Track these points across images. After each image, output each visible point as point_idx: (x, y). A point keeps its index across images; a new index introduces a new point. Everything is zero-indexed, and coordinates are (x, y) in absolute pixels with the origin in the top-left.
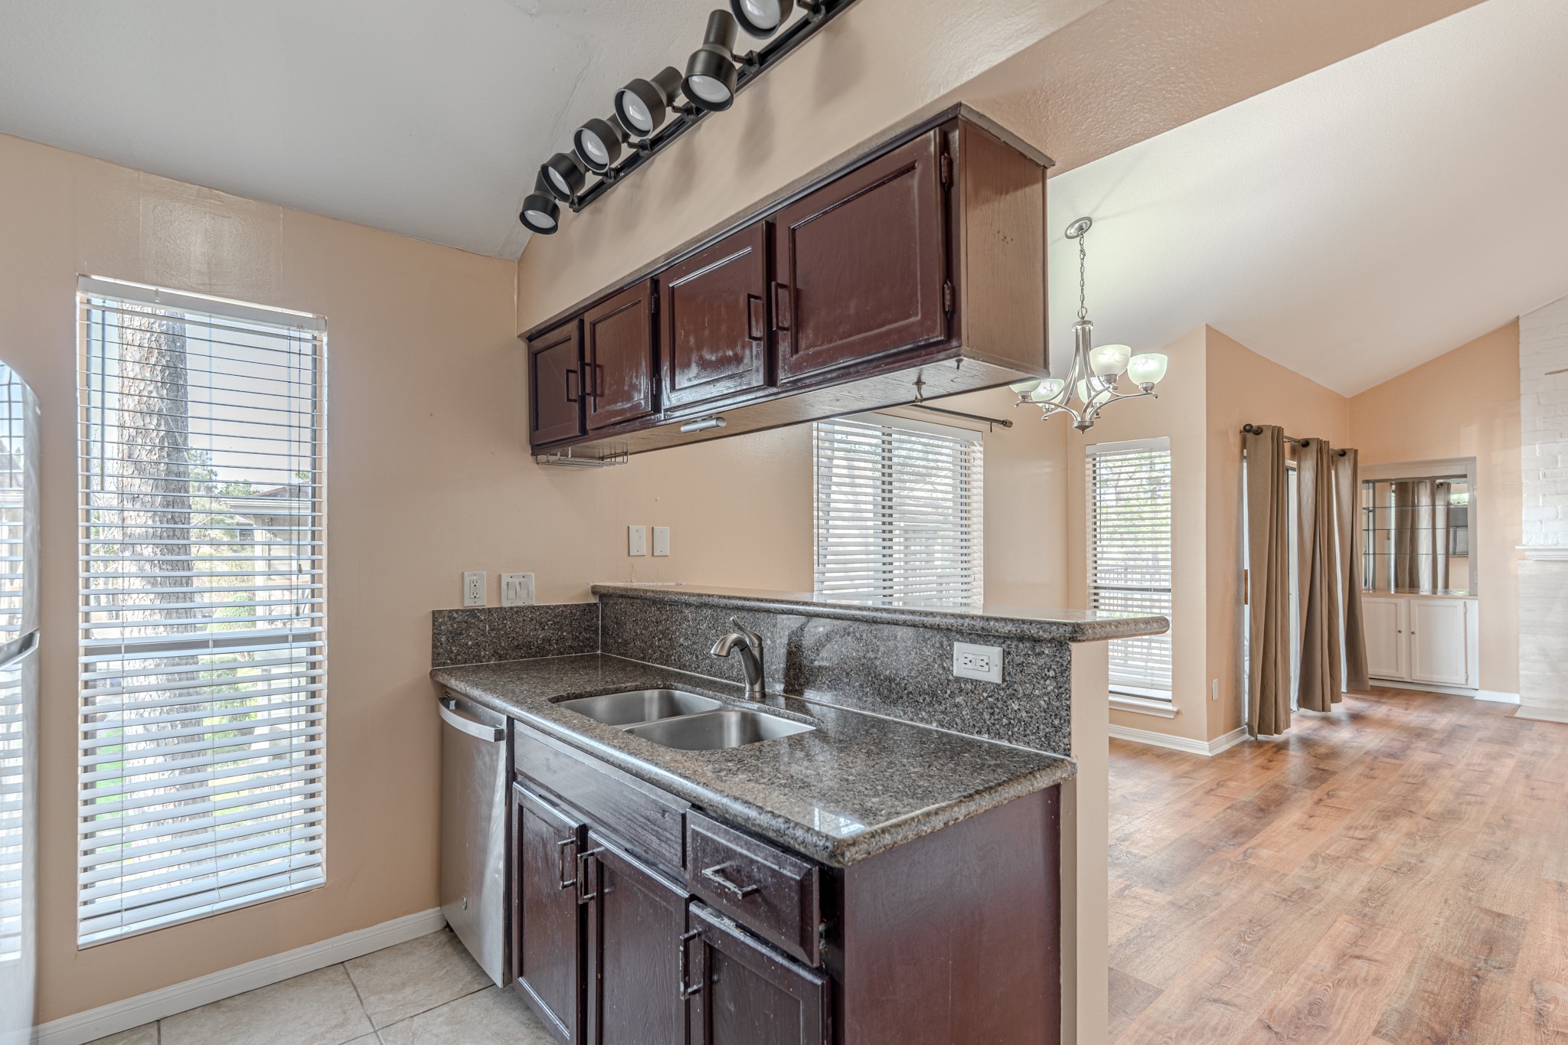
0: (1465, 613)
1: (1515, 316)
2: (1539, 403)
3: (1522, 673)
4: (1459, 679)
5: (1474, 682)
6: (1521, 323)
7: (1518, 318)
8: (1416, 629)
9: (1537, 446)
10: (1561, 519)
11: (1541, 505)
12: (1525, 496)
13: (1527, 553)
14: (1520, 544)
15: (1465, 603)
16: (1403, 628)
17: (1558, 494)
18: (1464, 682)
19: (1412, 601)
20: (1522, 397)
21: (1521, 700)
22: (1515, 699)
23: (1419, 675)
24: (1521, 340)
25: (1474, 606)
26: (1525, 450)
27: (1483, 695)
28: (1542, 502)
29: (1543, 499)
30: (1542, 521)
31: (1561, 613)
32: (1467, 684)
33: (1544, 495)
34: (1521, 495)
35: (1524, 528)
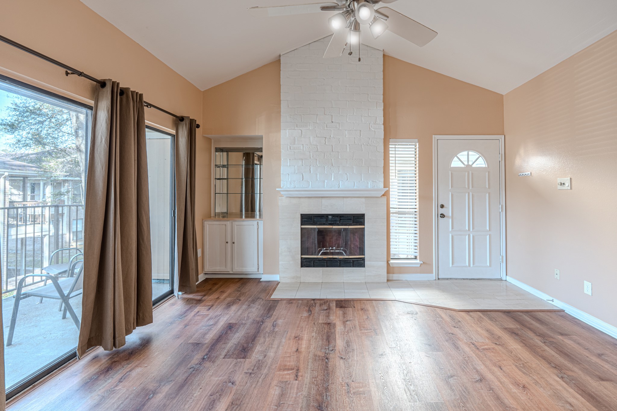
0: (258, 229)
1: (279, 54)
2: (288, 106)
3: (280, 263)
4: (254, 269)
5: (261, 270)
6: (282, 58)
7: (280, 56)
8: (235, 240)
9: (287, 131)
10: (297, 173)
11: (288, 165)
12: (282, 159)
13: (282, 193)
14: (280, 188)
15: (258, 222)
16: (229, 241)
17: (295, 159)
18: (257, 270)
19: (233, 223)
20: (282, 102)
21: (280, 279)
22: (277, 278)
23: (237, 269)
24: (281, 69)
25: (261, 223)
26: (282, 132)
27: (264, 278)
28: (289, 163)
29: (289, 162)
30: (289, 174)
31: (297, 227)
32: (258, 271)
33: (290, 159)
34: (280, 159)
35: (281, 178)
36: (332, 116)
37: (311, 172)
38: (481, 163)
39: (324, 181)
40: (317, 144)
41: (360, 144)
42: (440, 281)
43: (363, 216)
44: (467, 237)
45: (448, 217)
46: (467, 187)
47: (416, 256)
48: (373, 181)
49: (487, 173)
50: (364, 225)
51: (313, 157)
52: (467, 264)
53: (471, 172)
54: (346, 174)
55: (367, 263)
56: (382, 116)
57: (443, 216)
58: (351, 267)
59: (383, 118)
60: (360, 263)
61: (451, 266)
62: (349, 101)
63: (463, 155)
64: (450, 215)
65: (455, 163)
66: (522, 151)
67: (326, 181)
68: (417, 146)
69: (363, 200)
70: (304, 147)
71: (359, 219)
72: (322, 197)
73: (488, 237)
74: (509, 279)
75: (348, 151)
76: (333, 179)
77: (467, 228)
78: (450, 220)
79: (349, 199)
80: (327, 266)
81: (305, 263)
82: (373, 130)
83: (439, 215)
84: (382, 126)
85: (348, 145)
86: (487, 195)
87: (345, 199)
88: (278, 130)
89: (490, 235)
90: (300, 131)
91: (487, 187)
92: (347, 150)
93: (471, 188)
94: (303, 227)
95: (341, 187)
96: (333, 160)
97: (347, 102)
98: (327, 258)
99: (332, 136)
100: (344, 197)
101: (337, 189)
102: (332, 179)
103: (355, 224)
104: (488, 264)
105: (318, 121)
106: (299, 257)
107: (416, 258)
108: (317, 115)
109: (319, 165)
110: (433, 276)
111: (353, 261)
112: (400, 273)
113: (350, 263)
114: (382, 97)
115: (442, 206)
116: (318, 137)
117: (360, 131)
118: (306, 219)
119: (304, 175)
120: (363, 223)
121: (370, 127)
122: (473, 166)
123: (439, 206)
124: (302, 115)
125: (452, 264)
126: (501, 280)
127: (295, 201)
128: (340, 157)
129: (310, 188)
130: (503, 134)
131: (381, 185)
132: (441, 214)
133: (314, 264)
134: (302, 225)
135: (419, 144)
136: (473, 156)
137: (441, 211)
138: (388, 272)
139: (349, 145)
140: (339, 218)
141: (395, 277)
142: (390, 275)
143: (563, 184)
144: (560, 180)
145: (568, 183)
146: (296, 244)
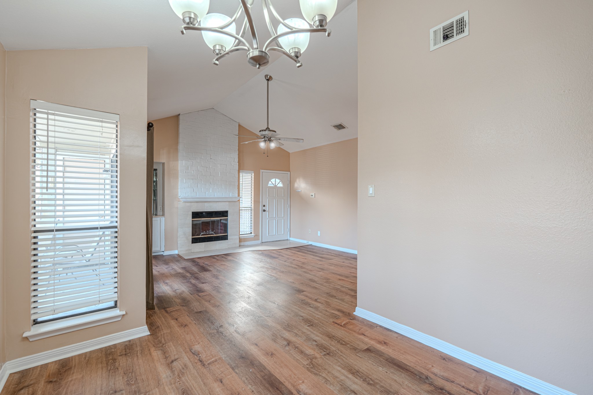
0: (160, 222)
1: (179, 113)
3: (179, 242)
4: (158, 249)
5: (163, 249)
6: (181, 117)
7: (179, 115)
9: (184, 161)
10: (189, 188)
12: (180, 179)
13: (180, 199)
14: (178, 196)
15: (160, 218)
17: (189, 179)
20: (179, 143)
21: (178, 252)
22: (176, 252)
24: (180, 122)
25: (163, 219)
26: (179, 162)
27: (166, 253)
28: (184, 181)
30: (185, 188)
31: (189, 220)
32: (160, 250)
34: (178, 178)
35: (179, 190)
36: (211, 155)
37: (199, 187)
38: (281, 185)
40: (202, 171)
41: (226, 172)
42: (263, 244)
43: (227, 212)
44: (275, 221)
45: (267, 211)
46: (275, 196)
47: (251, 232)
48: (232, 193)
49: (283, 190)
50: (228, 217)
51: (199, 178)
52: (274, 234)
53: (276, 189)
54: (218, 189)
55: (229, 237)
57: (264, 211)
58: (220, 240)
59: (238, 159)
60: (225, 238)
61: (267, 235)
63: (273, 180)
64: (268, 210)
65: (270, 184)
67: (207, 193)
68: (253, 175)
69: (228, 203)
70: (194, 172)
71: (224, 214)
72: (205, 202)
73: (283, 220)
74: (291, 239)
76: (211, 191)
77: (275, 216)
78: (268, 213)
79: (220, 203)
80: (207, 241)
81: (195, 241)
82: (233, 165)
83: (263, 210)
84: (238, 164)
86: (283, 200)
87: (218, 203)
88: (177, 160)
89: (284, 219)
90: (192, 162)
91: (283, 196)
92: (219, 175)
93: (276, 197)
95: (216, 196)
96: (211, 180)
97: (219, 148)
98: (207, 237)
99: (211, 167)
100: (217, 202)
101: (213, 197)
103: (223, 216)
104: (283, 233)
105: (202, 157)
106: (191, 237)
107: (251, 233)
108: (202, 154)
109: (203, 183)
110: (260, 241)
111: (222, 237)
112: (245, 241)
113: (220, 238)
114: (237, 147)
115: (264, 206)
116: (203, 167)
117: (226, 165)
118: (195, 215)
120: (227, 216)
121: (232, 163)
122: (278, 186)
123: (263, 206)
124: (193, 153)
125: (268, 235)
126: (288, 240)
127: (188, 204)
128: (215, 179)
129: (198, 196)
130: (289, 171)
131: (237, 195)
132: (264, 210)
133: (199, 240)
134: (192, 218)
135: (254, 174)
136: (278, 181)
137: (264, 208)
138: (240, 242)
139: (220, 172)
140: (214, 214)
141: (242, 244)
142: (240, 243)
143: (312, 196)
144: (311, 194)
145: (314, 196)
146: (189, 230)
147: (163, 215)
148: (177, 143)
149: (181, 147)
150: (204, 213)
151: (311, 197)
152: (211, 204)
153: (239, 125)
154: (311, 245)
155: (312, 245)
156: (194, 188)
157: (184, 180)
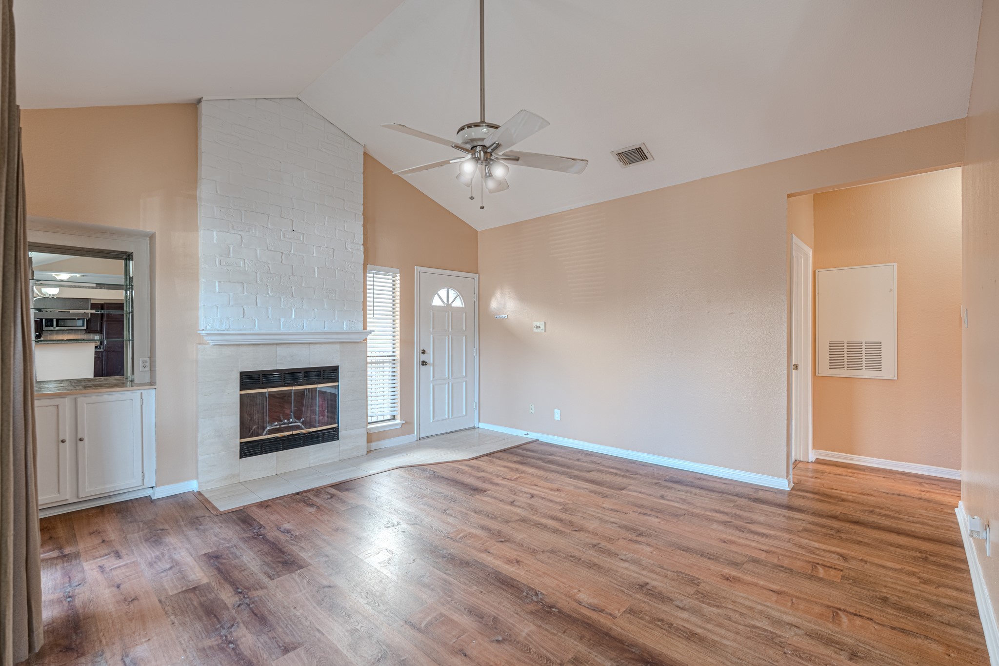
0: (142, 405)
1: (199, 97)
2: (217, 192)
3: (200, 458)
4: (135, 482)
5: (151, 479)
6: (204, 107)
7: (199, 101)
8: (85, 433)
9: (215, 233)
10: (232, 306)
11: (217, 291)
13: (203, 338)
15: (142, 393)
16: (68, 435)
17: (230, 282)
18: (140, 483)
19: (79, 400)
21: (199, 486)
22: (193, 486)
23: (88, 490)
25: (150, 395)
26: (201, 233)
27: (159, 493)
28: (217, 288)
29: (219, 286)
30: (217, 307)
31: (233, 393)
32: (143, 484)
33: (220, 282)
34: (198, 280)
35: (201, 313)
36: (292, 221)
37: (259, 305)
38: (458, 303)
39: (280, 320)
40: (269, 262)
41: (332, 268)
42: (421, 441)
43: (335, 369)
44: (447, 385)
45: (430, 364)
46: (447, 329)
47: (394, 416)
48: (350, 321)
49: (464, 314)
50: (338, 382)
51: (261, 280)
52: (447, 417)
53: (450, 312)
54: (313, 310)
55: (341, 433)
56: (362, 234)
57: (424, 363)
58: (318, 443)
59: (363, 236)
60: (332, 435)
61: (431, 421)
62: (317, 204)
63: (443, 292)
64: (431, 361)
65: (436, 302)
66: (498, 294)
67: (282, 319)
68: (398, 278)
69: (337, 346)
70: (246, 264)
71: (330, 374)
72: (277, 344)
73: (464, 383)
74: (482, 425)
75: (316, 276)
76: (293, 317)
77: (447, 376)
78: (432, 368)
79: (318, 346)
80: (284, 449)
81: (248, 450)
82: (350, 251)
83: (421, 363)
84: (362, 247)
85: (316, 268)
86: (464, 338)
87: (312, 346)
88: (196, 229)
89: (466, 382)
90: (239, 237)
91: (464, 329)
92: (315, 274)
93: (450, 330)
94: (244, 392)
95: (307, 329)
96: (293, 288)
97: (316, 204)
98: (285, 436)
99: (292, 252)
100: (310, 343)
101: (300, 331)
102: (291, 316)
103: (325, 380)
104: (464, 413)
105: (269, 225)
106: (238, 441)
107: (394, 418)
108: (268, 215)
109: (271, 295)
110: (415, 436)
111: (323, 434)
112: (379, 440)
113: (319, 437)
114: (362, 208)
115: (424, 352)
116: (270, 250)
117: (334, 249)
118: (249, 379)
119: (245, 309)
120: (336, 380)
121: (347, 246)
122: (453, 305)
123: (421, 352)
124: (243, 212)
125: (433, 419)
126: (474, 428)
127: (227, 351)
128: (304, 285)
129: (256, 330)
130: (477, 273)
131: (361, 326)
132: (423, 362)
133: (261, 448)
134: (241, 390)
135: (400, 276)
136: (452, 293)
137: (423, 358)
138: (368, 441)
139: (318, 268)
140: (302, 375)
141: (374, 445)
142: (369, 444)
143: (538, 327)
144: (538, 324)
145: (542, 326)
146: (232, 421)
147: (152, 383)
148: (193, 179)
149: (205, 191)
150: (275, 374)
151: (535, 330)
152: (294, 350)
153: (365, 154)
154: (536, 441)
155: (538, 440)
156: (245, 307)
157: (217, 284)
